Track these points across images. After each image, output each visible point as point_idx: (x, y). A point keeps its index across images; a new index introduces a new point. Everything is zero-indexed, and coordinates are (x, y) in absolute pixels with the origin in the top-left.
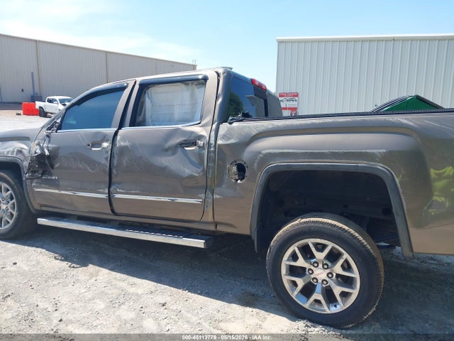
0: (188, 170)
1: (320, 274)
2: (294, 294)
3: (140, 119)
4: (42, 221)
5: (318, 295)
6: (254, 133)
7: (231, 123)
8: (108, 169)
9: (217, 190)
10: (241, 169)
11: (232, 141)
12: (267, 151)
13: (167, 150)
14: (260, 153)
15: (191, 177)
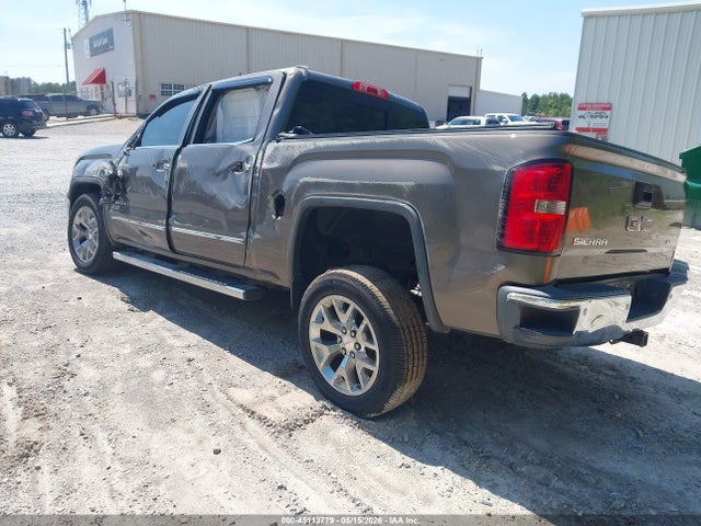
0: (234, 201)
1: (348, 343)
2: (321, 366)
3: (209, 134)
4: (117, 255)
5: (342, 370)
6: (296, 155)
7: (278, 141)
8: (166, 196)
9: (257, 228)
10: (280, 204)
11: (275, 165)
12: (305, 179)
13: (218, 174)
14: (298, 182)
15: (236, 209)
